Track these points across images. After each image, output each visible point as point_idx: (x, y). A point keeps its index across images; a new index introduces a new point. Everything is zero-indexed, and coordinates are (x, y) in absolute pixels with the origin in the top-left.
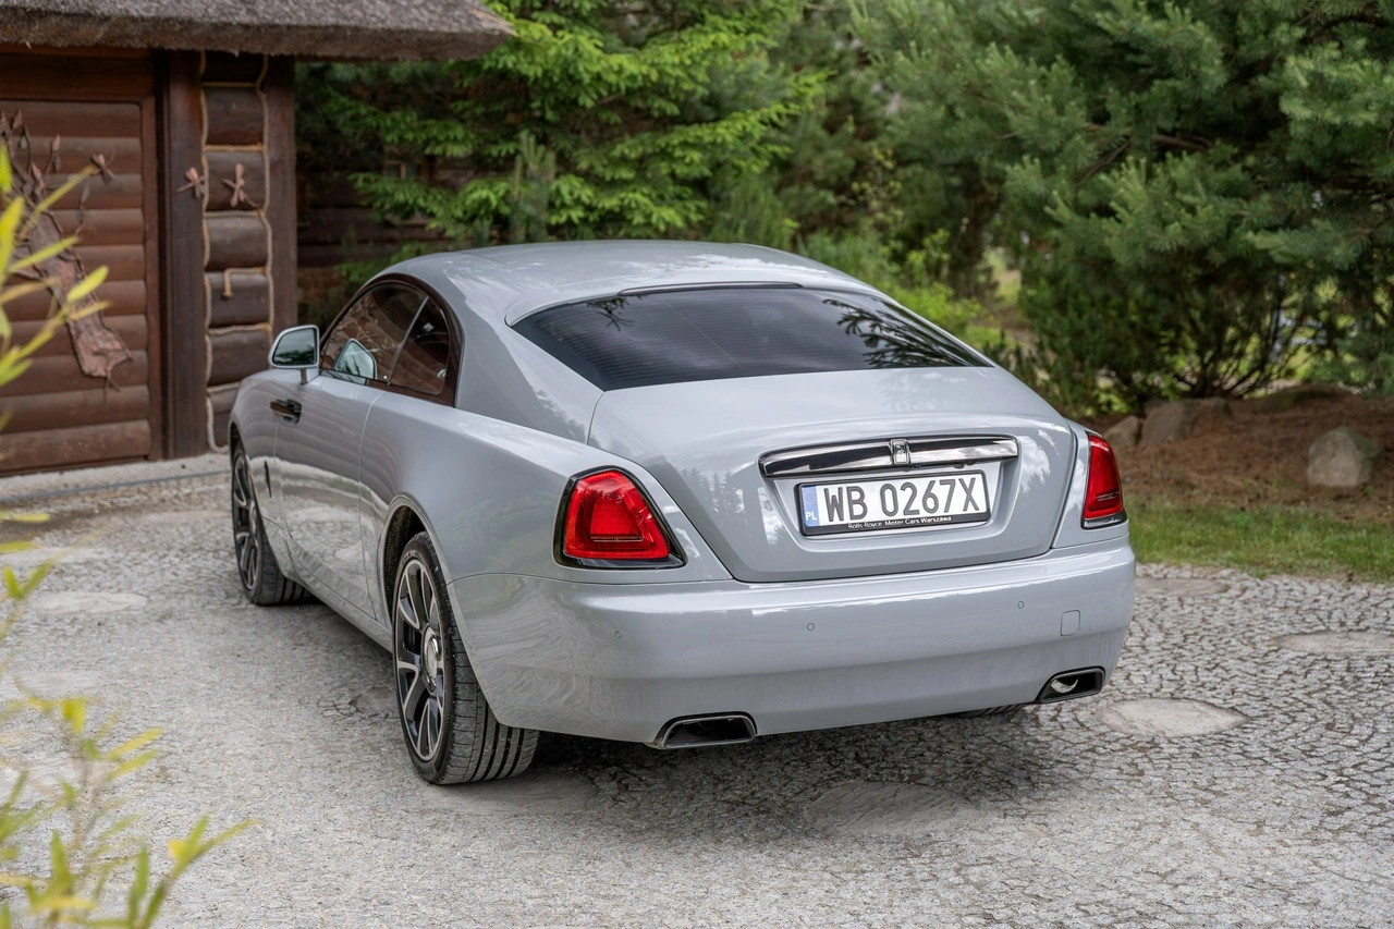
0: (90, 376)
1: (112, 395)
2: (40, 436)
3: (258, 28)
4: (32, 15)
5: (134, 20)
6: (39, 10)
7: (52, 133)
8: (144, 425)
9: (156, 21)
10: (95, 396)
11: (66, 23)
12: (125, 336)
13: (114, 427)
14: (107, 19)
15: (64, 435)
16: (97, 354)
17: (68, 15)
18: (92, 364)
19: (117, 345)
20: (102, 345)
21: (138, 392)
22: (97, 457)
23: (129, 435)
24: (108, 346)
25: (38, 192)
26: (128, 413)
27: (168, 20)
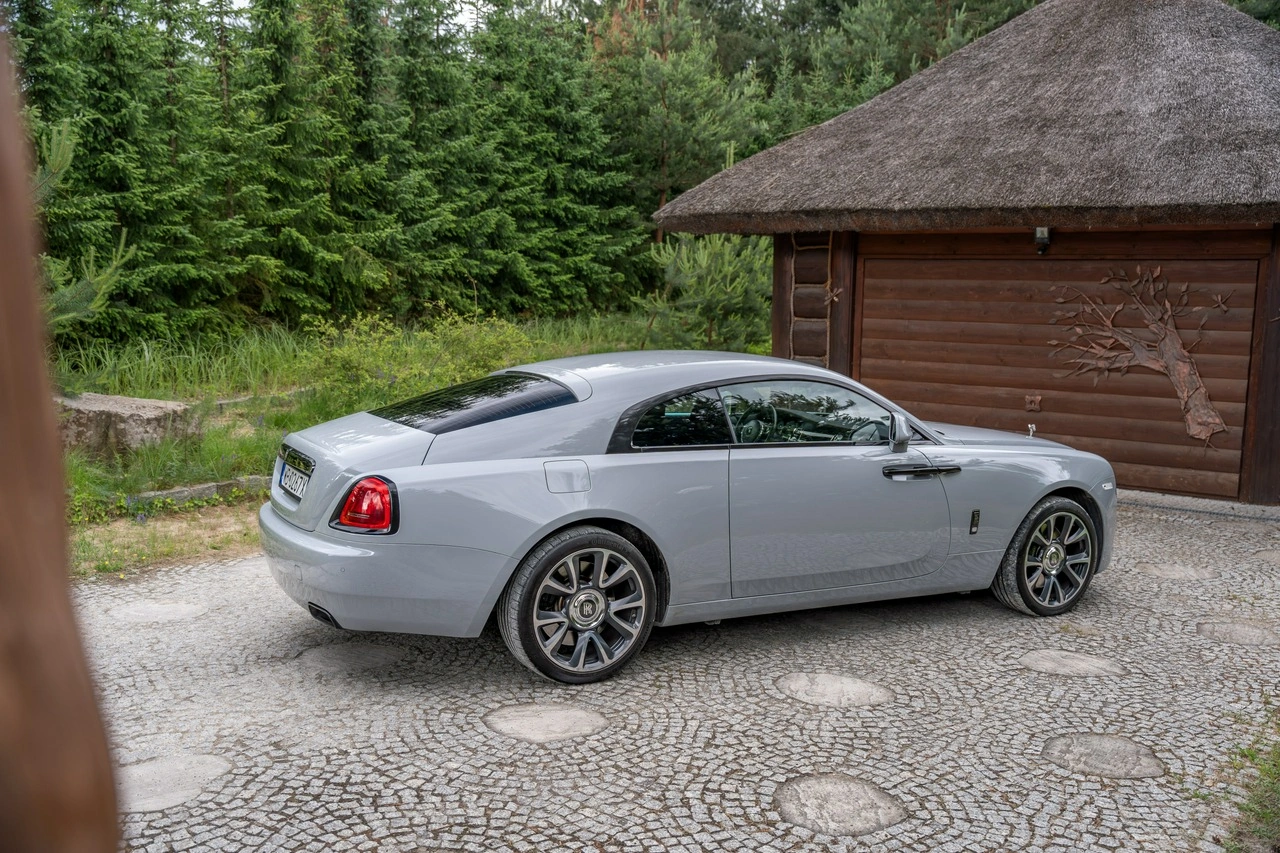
0: (1192, 437)
1: (1211, 453)
2: (1153, 469)
3: (1260, 204)
4: (1080, 211)
5: (1152, 208)
6: (1082, 207)
7: (1182, 281)
8: (1235, 477)
9: (1168, 207)
10: (1199, 451)
11: (1105, 213)
12: (1226, 417)
13: (1210, 474)
14: (1132, 208)
15: (1171, 471)
16: (1200, 424)
17: (1102, 208)
18: (1195, 430)
19: (1217, 421)
20: (1205, 419)
21: (1234, 454)
22: (1194, 490)
23: (1220, 481)
24: (1210, 420)
25: (1166, 317)
26: (1223, 467)
27: (1179, 205)
